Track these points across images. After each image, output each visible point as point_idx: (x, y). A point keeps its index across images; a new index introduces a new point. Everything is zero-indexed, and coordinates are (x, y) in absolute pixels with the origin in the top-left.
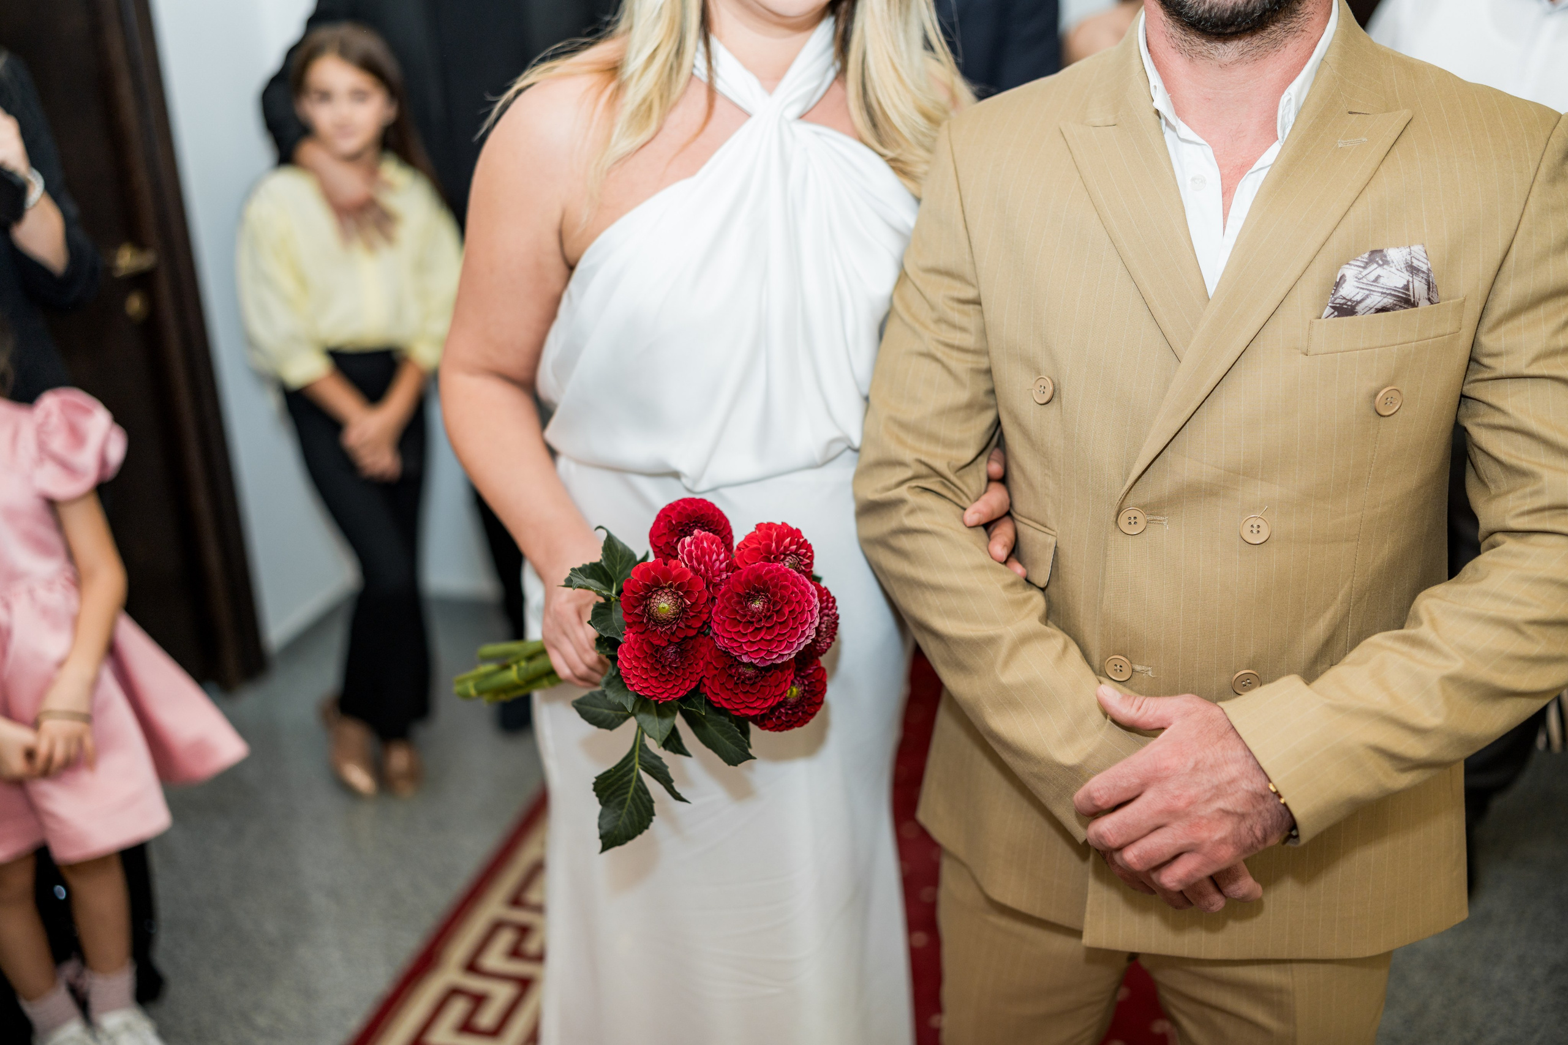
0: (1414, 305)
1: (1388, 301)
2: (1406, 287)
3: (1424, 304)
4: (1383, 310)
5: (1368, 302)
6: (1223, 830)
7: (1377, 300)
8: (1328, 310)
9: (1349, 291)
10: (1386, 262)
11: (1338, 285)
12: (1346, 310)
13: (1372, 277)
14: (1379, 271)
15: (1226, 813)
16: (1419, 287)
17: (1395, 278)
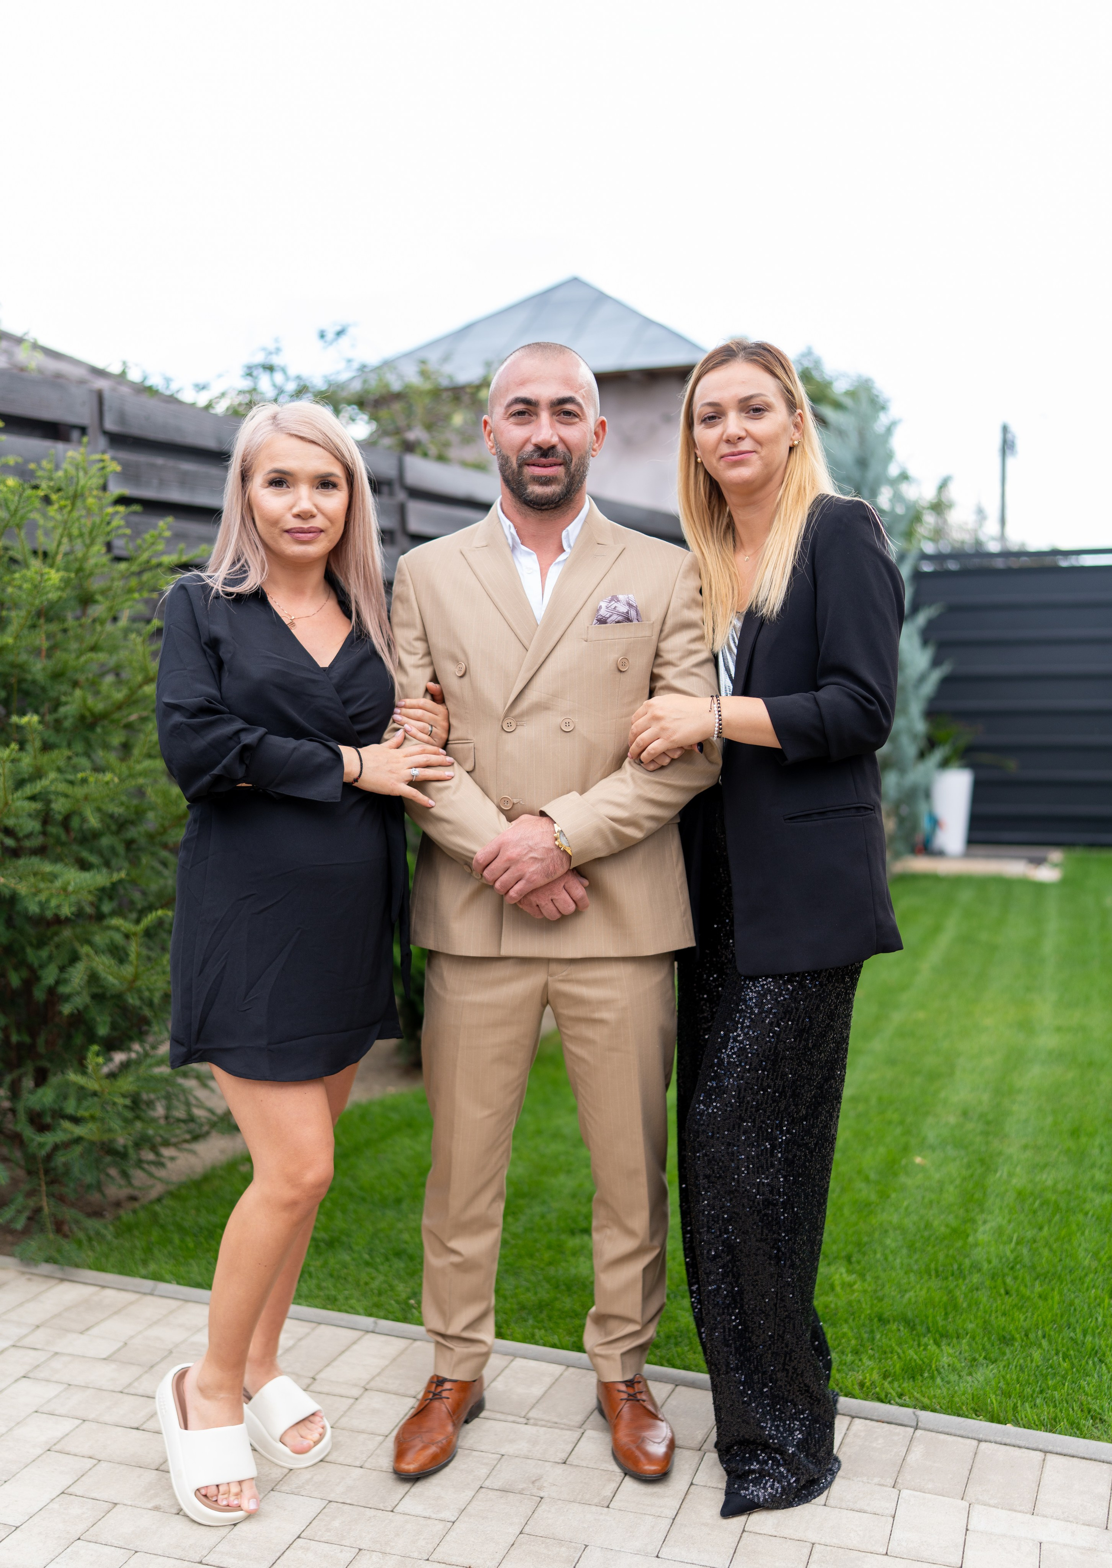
0: (631, 621)
1: (620, 618)
2: (627, 613)
3: (635, 622)
4: (618, 622)
5: (611, 618)
6: (534, 867)
7: (615, 617)
8: (595, 621)
9: (603, 612)
10: (618, 601)
11: (598, 611)
12: (602, 621)
13: (613, 607)
14: (616, 604)
15: (535, 859)
16: (633, 613)
17: (623, 609)
